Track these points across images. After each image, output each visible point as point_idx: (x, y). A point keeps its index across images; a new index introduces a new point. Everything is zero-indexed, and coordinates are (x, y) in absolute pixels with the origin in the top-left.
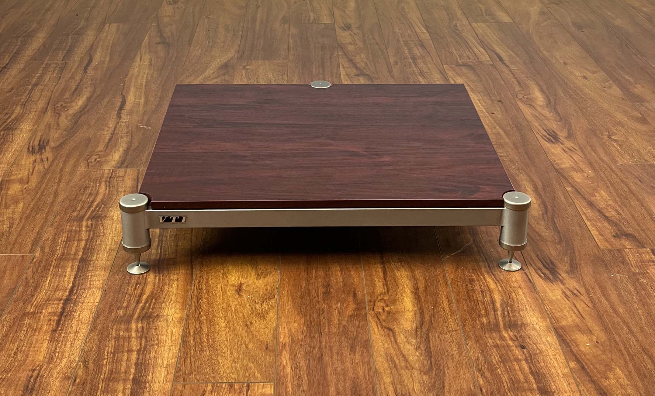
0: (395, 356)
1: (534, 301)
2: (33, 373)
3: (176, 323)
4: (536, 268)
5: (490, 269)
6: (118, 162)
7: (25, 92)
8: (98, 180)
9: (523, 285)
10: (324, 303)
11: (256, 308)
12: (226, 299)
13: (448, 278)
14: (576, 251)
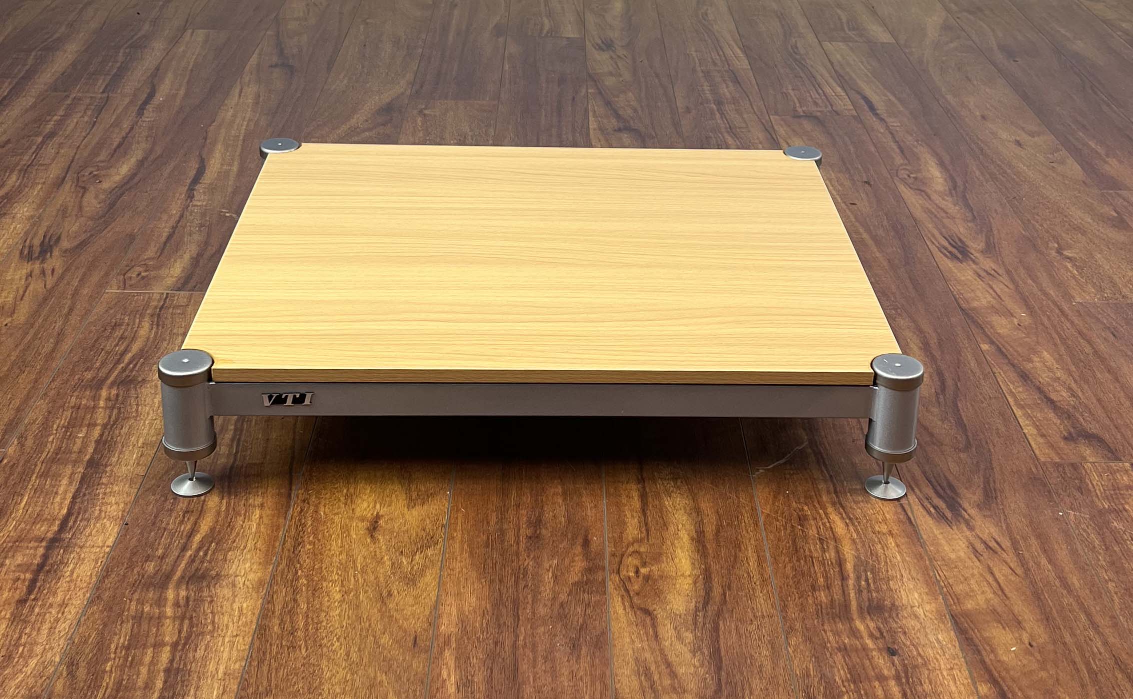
0: (654, 665)
1: (916, 561)
4: (921, 496)
5: (837, 497)
6: (177, 281)
8: (139, 312)
9: (896, 529)
10: (528, 557)
11: (400, 565)
12: (347, 546)
13: (760, 514)
14: (995, 465)
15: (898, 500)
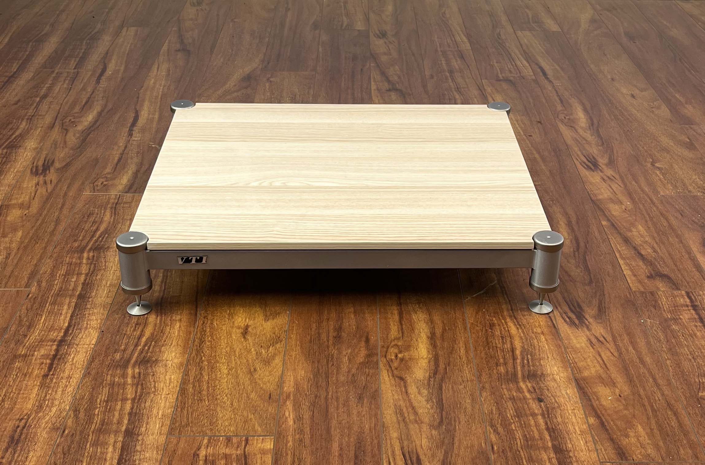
0: (405, 408)
1: (556, 349)
2: (20, 422)
3: (175, 368)
4: (562, 311)
5: (513, 313)
6: (126, 186)
7: (32, 105)
8: (103, 206)
9: (546, 330)
10: (334, 348)
11: (261, 353)
12: (230, 343)
13: (467, 322)
14: (606, 293)
15: (548, 314)
